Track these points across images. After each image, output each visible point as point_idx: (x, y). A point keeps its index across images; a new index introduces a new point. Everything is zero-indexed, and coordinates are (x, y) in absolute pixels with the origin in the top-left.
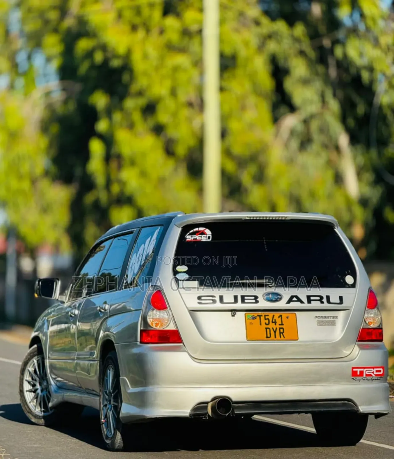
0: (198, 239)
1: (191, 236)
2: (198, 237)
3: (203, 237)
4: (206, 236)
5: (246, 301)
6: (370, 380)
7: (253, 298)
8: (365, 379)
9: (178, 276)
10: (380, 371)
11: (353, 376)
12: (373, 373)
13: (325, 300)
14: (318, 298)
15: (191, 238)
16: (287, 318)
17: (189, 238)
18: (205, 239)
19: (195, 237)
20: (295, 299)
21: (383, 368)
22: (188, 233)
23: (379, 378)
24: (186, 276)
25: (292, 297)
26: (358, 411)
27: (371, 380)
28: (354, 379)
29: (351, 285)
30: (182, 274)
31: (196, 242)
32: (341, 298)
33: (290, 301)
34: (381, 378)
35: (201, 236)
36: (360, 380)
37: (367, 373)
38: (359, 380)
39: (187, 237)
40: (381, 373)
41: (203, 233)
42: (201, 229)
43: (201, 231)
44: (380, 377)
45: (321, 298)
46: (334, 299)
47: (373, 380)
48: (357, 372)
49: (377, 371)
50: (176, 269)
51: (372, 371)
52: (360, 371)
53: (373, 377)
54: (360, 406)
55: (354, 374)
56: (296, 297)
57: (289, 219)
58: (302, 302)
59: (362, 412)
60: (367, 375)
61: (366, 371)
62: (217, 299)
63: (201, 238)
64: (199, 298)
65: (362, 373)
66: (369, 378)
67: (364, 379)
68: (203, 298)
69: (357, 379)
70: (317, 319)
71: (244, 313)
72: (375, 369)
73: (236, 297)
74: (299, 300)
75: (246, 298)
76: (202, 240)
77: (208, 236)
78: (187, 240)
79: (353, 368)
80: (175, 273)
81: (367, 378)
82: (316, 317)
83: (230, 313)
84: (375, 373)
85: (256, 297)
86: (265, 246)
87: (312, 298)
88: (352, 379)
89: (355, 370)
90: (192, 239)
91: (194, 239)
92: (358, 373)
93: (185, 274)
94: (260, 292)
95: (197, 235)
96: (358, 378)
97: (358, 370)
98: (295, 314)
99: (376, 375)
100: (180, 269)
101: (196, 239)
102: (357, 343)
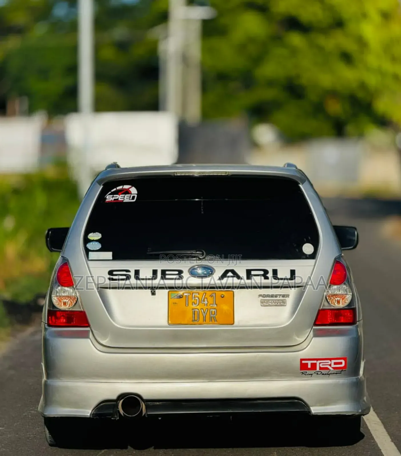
0: (119, 199)
1: (112, 196)
2: (120, 197)
3: (126, 197)
4: (130, 196)
5: (167, 277)
6: (326, 374)
7: (177, 273)
8: (319, 373)
9: (90, 246)
10: (341, 363)
11: (301, 369)
12: (330, 365)
13: (270, 275)
14: (262, 273)
15: (111, 198)
16: (223, 297)
17: (109, 198)
18: (129, 199)
19: (117, 197)
20: (230, 274)
21: (345, 359)
22: (110, 192)
23: (340, 372)
24: (98, 246)
25: (227, 272)
26: (310, 412)
27: (328, 374)
28: (304, 374)
29: (310, 255)
30: (94, 243)
31: (117, 203)
32: (293, 272)
33: (224, 275)
34: (342, 372)
35: (124, 196)
36: (312, 374)
37: (322, 366)
38: (310, 374)
39: (107, 198)
40: (343, 365)
41: (127, 192)
42: (126, 187)
43: (126, 189)
44: (341, 370)
45: (266, 272)
46: (284, 272)
47: (331, 374)
48: (307, 364)
49: (335, 364)
50: (87, 237)
51: (329, 363)
52: (312, 364)
53: (330, 370)
54: (312, 406)
55: (303, 367)
56: (233, 271)
57: (230, 174)
58: (239, 277)
59: (313, 414)
60: (321, 368)
61: (320, 363)
62: (132, 274)
63: (124, 198)
64: (111, 273)
65: (314, 366)
66: (323, 371)
67: (317, 374)
68: (115, 273)
69: (307, 373)
70: (261, 298)
71: (166, 291)
72: (333, 361)
73: (155, 272)
74: (236, 275)
75: (167, 272)
76: (124, 201)
77: (132, 195)
78: (107, 200)
79: (302, 360)
80: (86, 241)
81: (322, 373)
82: (260, 295)
83: (149, 291)
84: (333, 366)
85: (180, 272)
86: (202, 207)
87: (253, 273)
88: (301, 373)
89: (303, 362)
90: (113, 200)
91: (115, 200)
92: (309, 366)
93: (98, 243)
94: (185, 265)
95: (119, 195)
96: (309, 372)
97: (309, 363)
98: (232, 292)
99: (334, 368)
100: (93, 236)
101: (118, 199)
102: (314, 327)
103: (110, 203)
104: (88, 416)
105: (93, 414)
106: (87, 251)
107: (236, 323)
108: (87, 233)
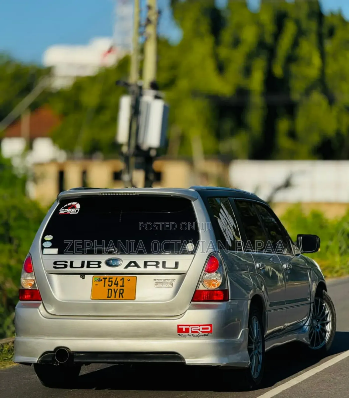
0: (68, 212)
1: (64, 210)
2: (68, 211)
3: (72, 210)
4: (75, 210)
5: (91, 266)
6: (196, 336)
7: (97, 263)
8: (191, 335)
9: (45, 244)
10: (208, 329)
11: (178, 332)
12: (199, 330)
13: (160, 265)
14: (155, 263)
15: (63, 211)
16: (129, 281)
17: (62, 211)
18: (74, 212)
19: (66, 210)
20: (133, 264)
21: (211, 326)
22: (63, 207)
23: (207, 335)
24: (50, 244)
25: (131, 263)
26: (185, 363)
27: (198, 336)
28: (180, 335)
30: (47, 242)
31: (66, 215)
32: (177, 264)
33: (129, 265)
34: (209, 335)
35: (71, 210)
36: (186, 336)
37: (193, 330)
38: (184, 336)
39: (61, 211)
40: (209, 330)
41: (74, 207)
42: (74, 203)
43: (73, 205)
44: (208, 333)
45: (158, 263)
46: (170, 264)
47: (200, 336)
48: (182, 329)
49: (203, 329)
50: (44, 238)
51: (199, 328)
52: (186, 329)
53: (199, 333)
54: (187, 358)
55: (180, 330)
56: (135, 262)
57: (138, 194)
58: (138, 267)
59: (187, 364)
60: (192, 332)
61: (192, 328)
63: (71, 211)
64: (55, 263)
65: (187, 330)
66: (195, 334)
67: (190, 336)
68: (58, 263)
69: (183, 335)
70: (155, 281)
71: (92, 276)
72: (201, 327)
74: (136, 265)
76: (71, 213)
77: (76, 209)
78: (60, 213)
79: (178, 326)
80: (43, 241)
81: (193, 335)
82: (155, 280)
83: (79, 276)
84: (201, 330)
86: (120, 218)
87: (148, 263)
88: (179, 335)
89: (180, 327)
90: (64, 212)
91: (65, 212)
92: (184, 330)
93: (50, 242)
94: (103, 258)
95: (68, 209)
96: (184, 334)
97: (184, 327)
98: (135, 277)
99: (202, 332)
100: (48, 238)
101: (67, 212)
102: (192, 303)
103: (62, 215)
104: (35, 362)
105: (39, 361)
106: (43, 248)
107: (137, 299)
108: (44, 235)
